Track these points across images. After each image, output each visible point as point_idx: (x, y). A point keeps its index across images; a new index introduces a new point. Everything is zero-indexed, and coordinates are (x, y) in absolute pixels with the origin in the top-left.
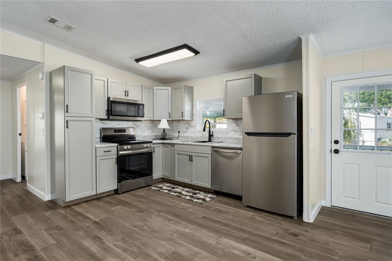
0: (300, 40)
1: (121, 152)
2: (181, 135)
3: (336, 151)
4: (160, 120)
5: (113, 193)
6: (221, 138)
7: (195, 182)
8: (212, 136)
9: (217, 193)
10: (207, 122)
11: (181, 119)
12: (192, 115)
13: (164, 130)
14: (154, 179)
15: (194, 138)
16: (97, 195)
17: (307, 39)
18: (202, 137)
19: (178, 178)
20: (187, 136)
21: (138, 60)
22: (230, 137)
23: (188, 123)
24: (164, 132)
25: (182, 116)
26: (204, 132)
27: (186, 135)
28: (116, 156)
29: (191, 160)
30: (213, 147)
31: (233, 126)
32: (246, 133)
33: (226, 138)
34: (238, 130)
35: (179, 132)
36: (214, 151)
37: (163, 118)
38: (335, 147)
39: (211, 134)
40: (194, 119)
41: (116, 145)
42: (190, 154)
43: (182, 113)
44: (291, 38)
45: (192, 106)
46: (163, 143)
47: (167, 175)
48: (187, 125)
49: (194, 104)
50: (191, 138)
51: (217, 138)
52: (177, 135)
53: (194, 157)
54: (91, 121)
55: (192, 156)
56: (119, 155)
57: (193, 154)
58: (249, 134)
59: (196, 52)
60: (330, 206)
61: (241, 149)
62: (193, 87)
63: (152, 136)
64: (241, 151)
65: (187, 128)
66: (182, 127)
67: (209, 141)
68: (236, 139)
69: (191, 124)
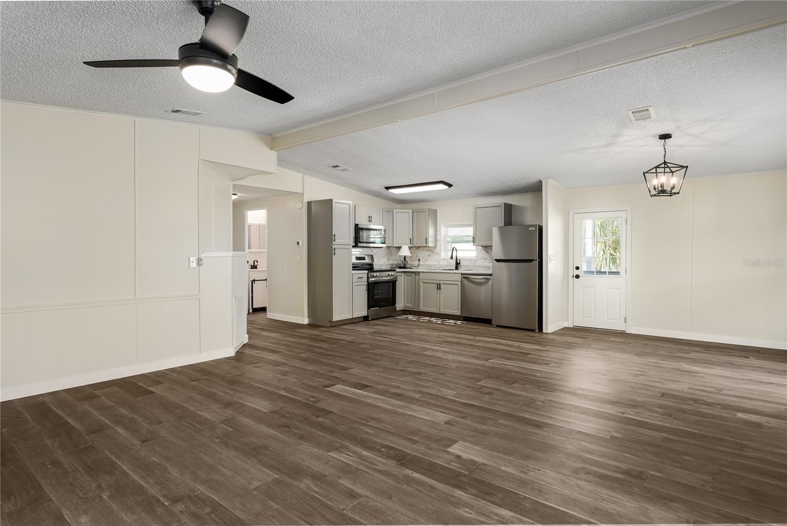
0: (541, 182)
1: (371, 279)
2: (423, 264)
3: (577, 277)
4: (400, 247)
5: (362, 319)
6: (469, 266)
7: (443, 311)
8: (459, 264)
9: (467, 319)
10: (454, 249)
11: (425, 245)
12: (436, 241)
13: (405, 258)
14: (397, 309)
15: (438, 266)
16: (353, 318)
17: (546, 182)
18: (448, 265)
19: (422, 308)
20: (430, 265)
21: (387, 188)
22: (479, 264)
23: (430, 250)
24: (405, 259)
25: (426, 243)
26: (451, 260)
27: (427, 263)
28: (366, 283)
29: (439, 287)
30: (462, 274)
31: (483, 253)
32: (495, 260)
33: (475, 266)
34: (488, 258)
35: (419, 260)
36: (464, 278)
37: (404, 244)
38: (577, 272)
39: (458, 262)
40: (438, 245)
41: (367, 272)
42: (438, 282)
43: (426, 239)
45: (436, 231)
46: (404, 272)
47: (410, 306)
48: (429, 253)
49: (438, 229)
50: (434, 267)
51: (464, 266)
52: (417, 263)
53: (442, 285)
54: (348, 249)
55: (440, 284)
56: (370, 282)
57: (441, 282)
58: (498, 261)
59: (450, 185)
60: (572, 326)
61: (491, 275)
62: (436, 210)
63: (388, 264)
64: (491, 277)
65: (429, 256)
66: (422, 254)
67: (457, 268)
68: (485, 267)
69: (435, 251)
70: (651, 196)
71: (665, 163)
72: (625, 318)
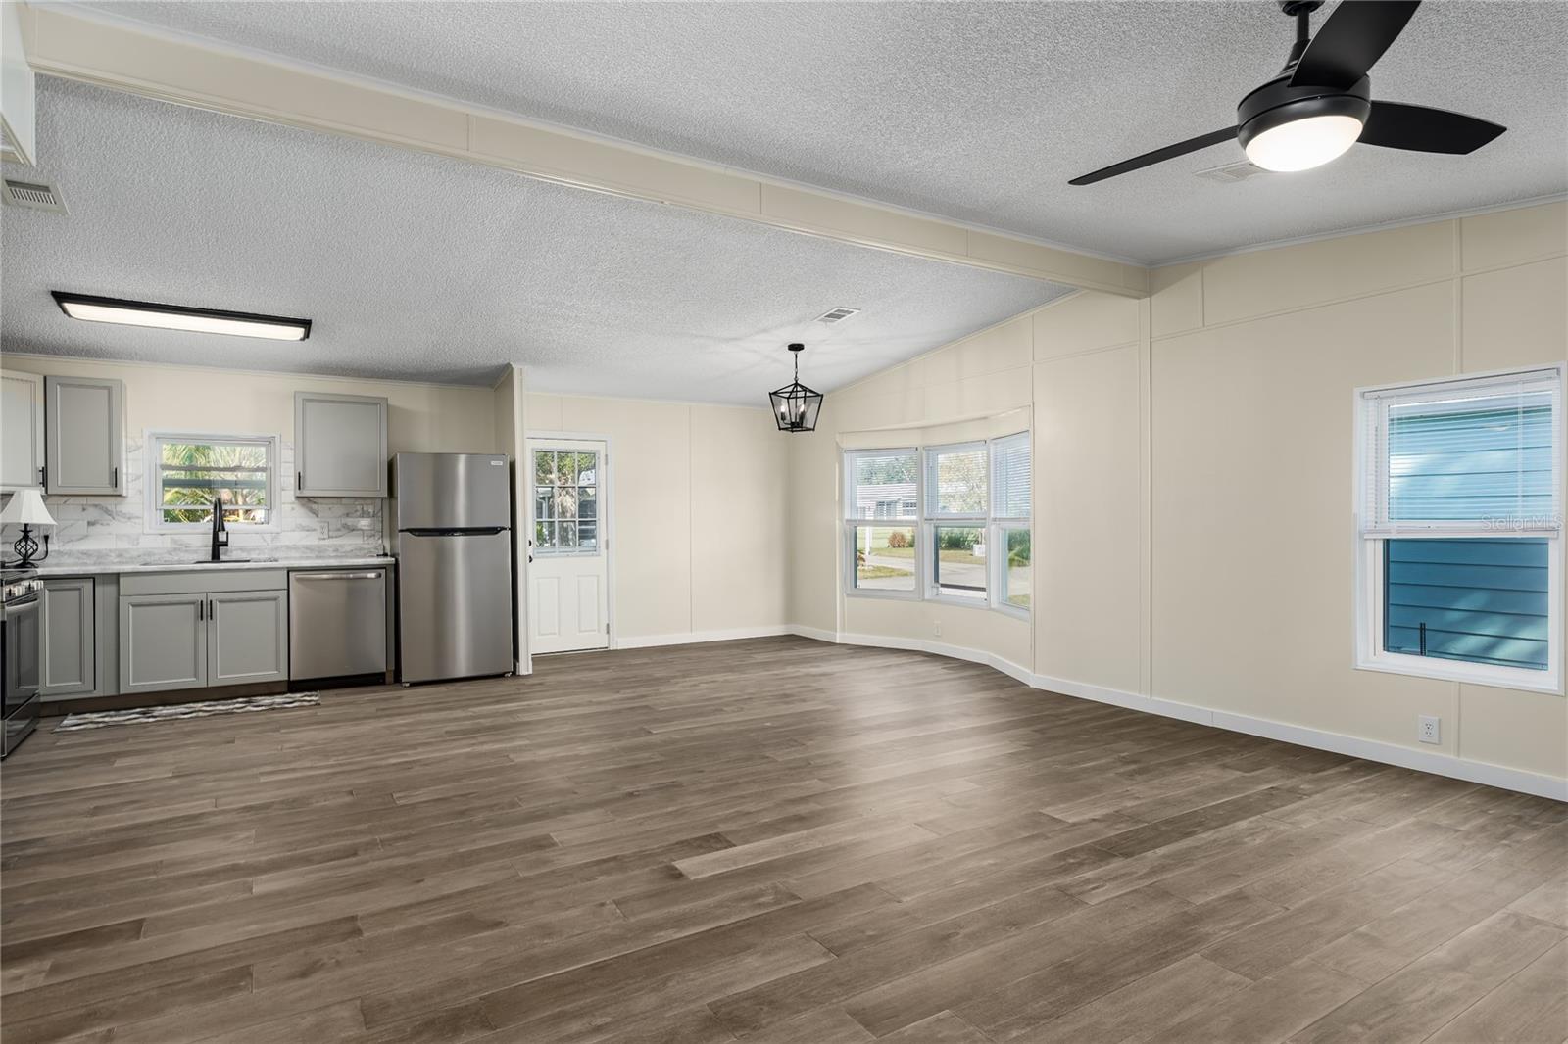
6: (256, 548)
7: (223, 678)
8: (224, 545)
11: (110, 491)
13: (26, 530)
15: (134, 554)
17: (521, 371)
18: (175, 550)
19: (135, 685)
23: (95, 506)
24: (26, 536)
25: (115, 484)
27: (85, 546)
31: (300, 516)
32: (408, 530)
34: (316, 526)
35: (47, 537)
36: (298, 579)
40: (132, 493)
43: (115, 472)
44: (481, 355)
47: (71, 686)
48: (94, 514)
49: (131, 442)
50: (119, 556)
51: (239, 550)
53: (217, 607)
55: (209, 604)
57: (211, 597)
65: (90, 524)
67: (215, 557)
68: (308, 548)
69: (119, 508)
70: (780, 429)
71: (796, 384)
72: (608, 625)
